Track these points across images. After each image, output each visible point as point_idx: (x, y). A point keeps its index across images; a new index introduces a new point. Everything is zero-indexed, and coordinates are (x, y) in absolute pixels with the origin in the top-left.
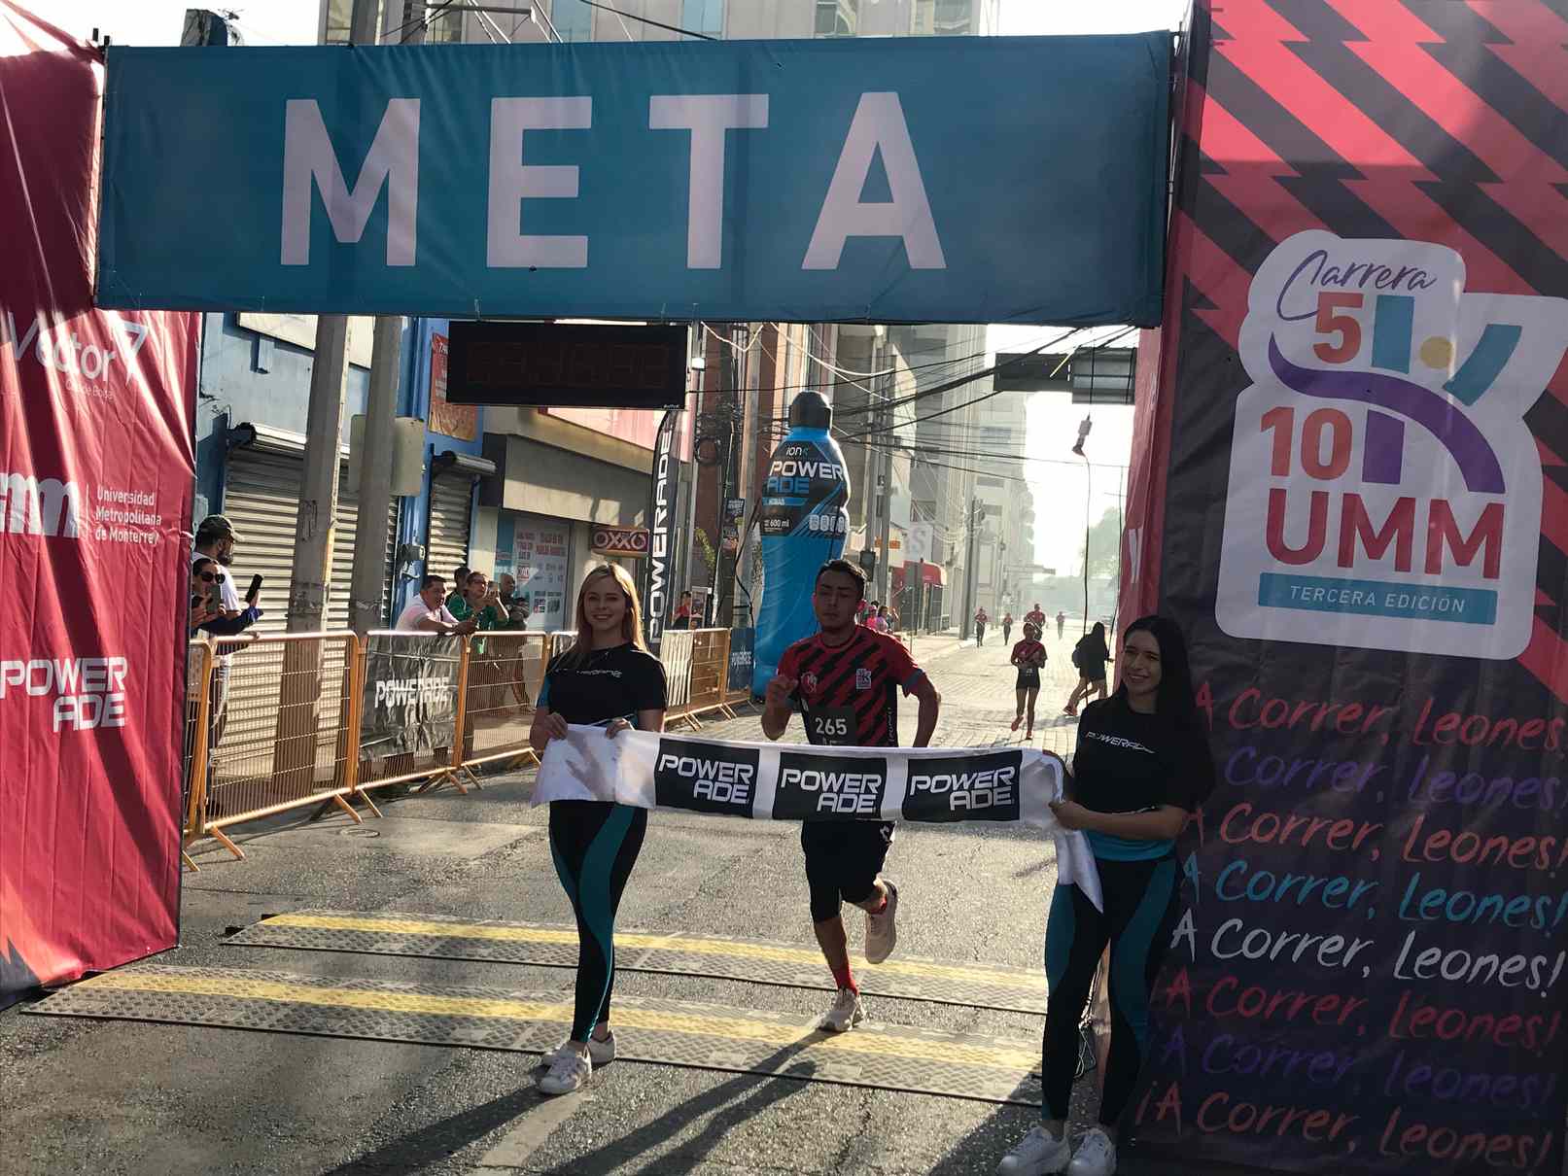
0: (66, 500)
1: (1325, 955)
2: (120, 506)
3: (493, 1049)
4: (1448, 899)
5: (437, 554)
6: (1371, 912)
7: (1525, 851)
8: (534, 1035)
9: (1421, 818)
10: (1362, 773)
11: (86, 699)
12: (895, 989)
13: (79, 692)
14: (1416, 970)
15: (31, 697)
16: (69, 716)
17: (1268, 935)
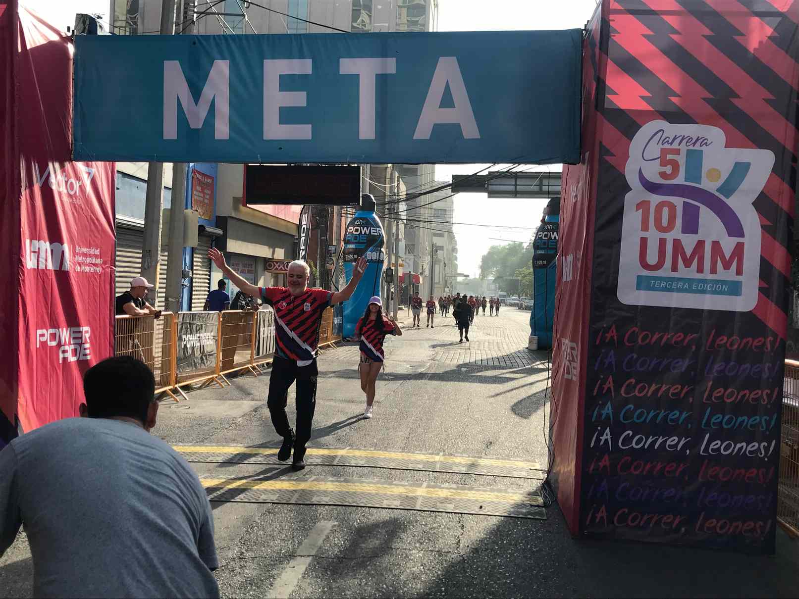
0: (63, 252)
1: (669, 445)
2: (85, 255)
3: (282, 504)
4: (723, 418)
5: (196, 274)
6: (690, 426)
7: (757, 396)
8: (300, 496)
9: (711, 383)
10: (684, 364)
11: (72, 347)
12: (456, 469)
13: (70, 344)
14: (710, 451)
15: (50, 347)
16: (66, 355)
17: (644, 437)
